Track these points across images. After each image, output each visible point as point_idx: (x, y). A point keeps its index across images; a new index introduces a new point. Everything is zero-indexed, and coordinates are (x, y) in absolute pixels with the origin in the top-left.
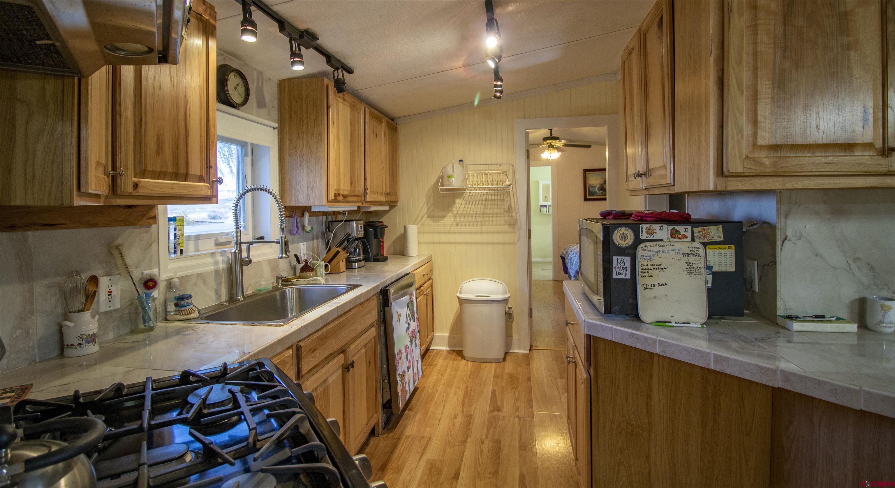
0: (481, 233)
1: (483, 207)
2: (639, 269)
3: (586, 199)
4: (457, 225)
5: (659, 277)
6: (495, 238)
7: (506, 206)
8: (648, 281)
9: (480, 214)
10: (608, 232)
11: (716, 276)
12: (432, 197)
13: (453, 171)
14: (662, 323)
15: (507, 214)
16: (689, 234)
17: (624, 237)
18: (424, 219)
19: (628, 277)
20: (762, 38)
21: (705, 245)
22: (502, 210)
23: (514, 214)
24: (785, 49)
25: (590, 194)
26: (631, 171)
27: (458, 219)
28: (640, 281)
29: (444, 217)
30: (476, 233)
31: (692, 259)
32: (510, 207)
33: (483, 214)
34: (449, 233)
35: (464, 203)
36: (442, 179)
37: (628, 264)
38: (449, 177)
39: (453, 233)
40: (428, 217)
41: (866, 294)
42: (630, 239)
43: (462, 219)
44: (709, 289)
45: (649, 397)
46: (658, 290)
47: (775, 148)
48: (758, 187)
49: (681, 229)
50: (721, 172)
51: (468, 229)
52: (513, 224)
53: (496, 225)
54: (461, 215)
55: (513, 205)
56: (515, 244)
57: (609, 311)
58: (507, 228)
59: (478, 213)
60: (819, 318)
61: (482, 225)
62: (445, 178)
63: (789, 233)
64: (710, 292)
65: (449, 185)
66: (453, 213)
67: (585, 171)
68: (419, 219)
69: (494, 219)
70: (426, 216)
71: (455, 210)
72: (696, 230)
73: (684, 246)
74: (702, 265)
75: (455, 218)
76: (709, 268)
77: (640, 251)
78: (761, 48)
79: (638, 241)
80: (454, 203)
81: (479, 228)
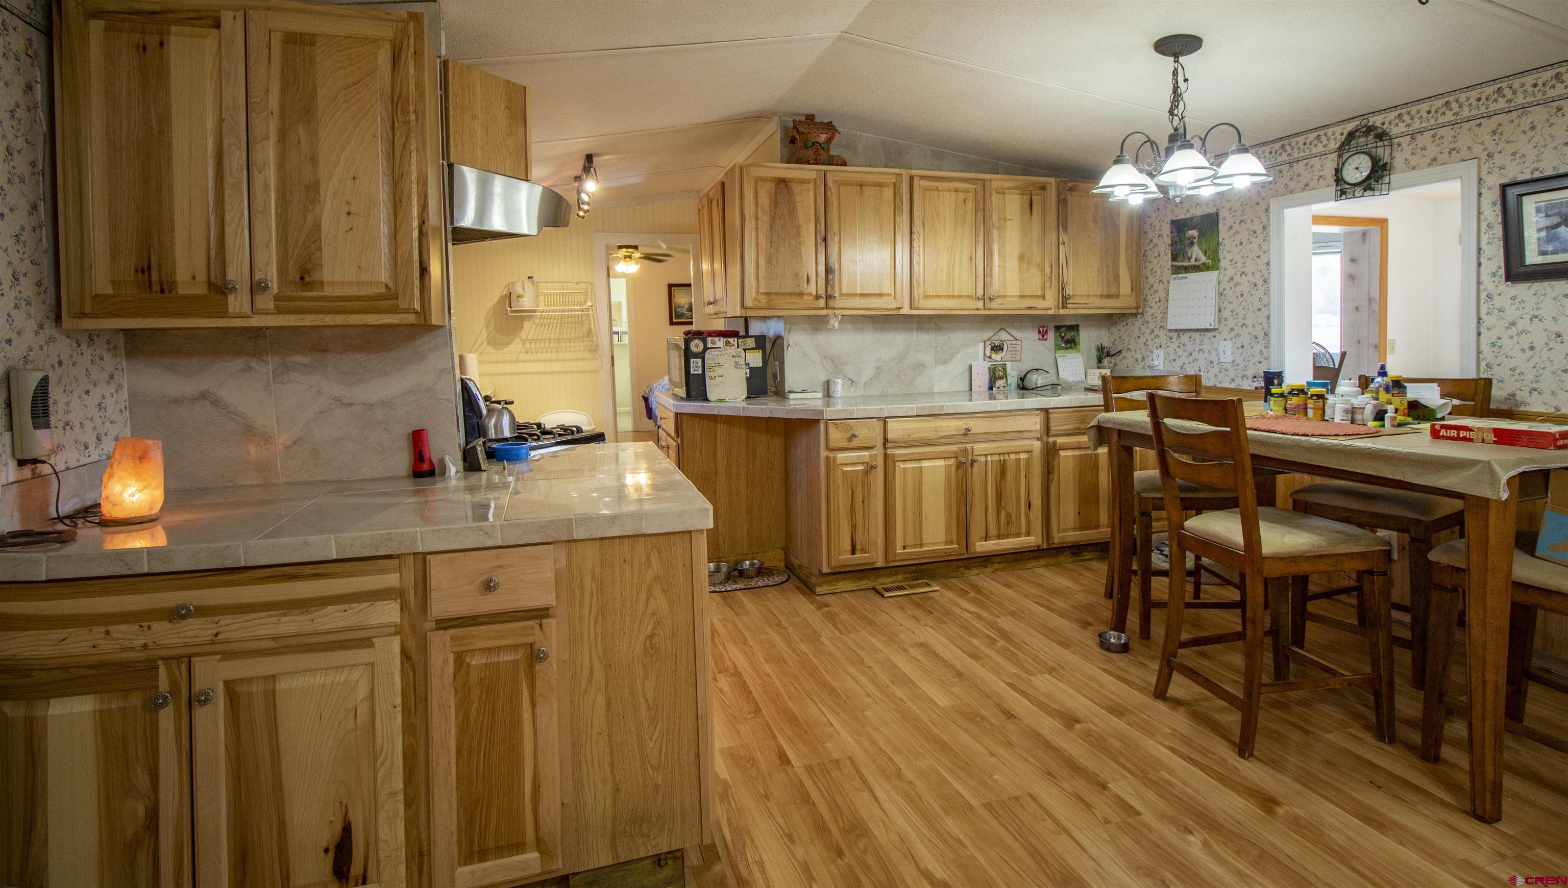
0: (557, 360)
1: (558, 330)
2: (707, 366)
3: (672, 323)
4: (527, 353)
5: (718, 371)
6: (572, 366)
7: (585, 330)
8: (712, 374)
9: (554, 339)
10: (687, 343)
11: (751, 369)
12: (493, 320)
13: (524, 289)
14: (720, 401)
15: (587, 339)
16: (736, 344)
17: (697, 346)
18: (483, 347)
19: (700, 372)
20: (761, 235)
21: (745, 350)
22: (581, 334)
23: (595, 339)
24: (771, 242)
25: (677, 317)
26: (706, 300)
27: (528, 346)
28: (707, 374)
29: (509, 344)
30: (551, 361)
31: (737, 359)
32: (590, 331)
33: (558, 339)
34: (517, 361)
35: (534, 326)
36: (509, 297)
37: (700, 364)
38: (519, 297)
39: (521, 361)
40: (489, 343)
41: (830, 377)
42: (701, 348)
43: (533, 345)
44: (747, 378)
45: (715, 452)
46: (718, 380)
47: (768, 294)
48: (762, 314)
49: (731, 340)
50: (743, 306)
51: (540, 356)
52: (594, 349)
53: (575, 351)
54: (531, 341)
55: (593, 329)
56: (597, 372)
57: (689, 397)
58: (587, 354)
59: (552, 337)
60: (803, 391)
61: (557, 352)
62: (513, 298)
63: (791, 342)
64: (748, 380)
65: (518, 306)
66: (521, 339)
67: (670, 286)
68: (477, 345)
69: (572, 344)
70: (486, 342)
71: (523, 335)
72: (740, 341)
73: (732, 351)
74: (743, 362)
75: (524, 344)
76: (747, 364)
77: (707, 355)
78: (760, 241)
79: (706, 349)
80: (522, 326)
81: (554, 356)
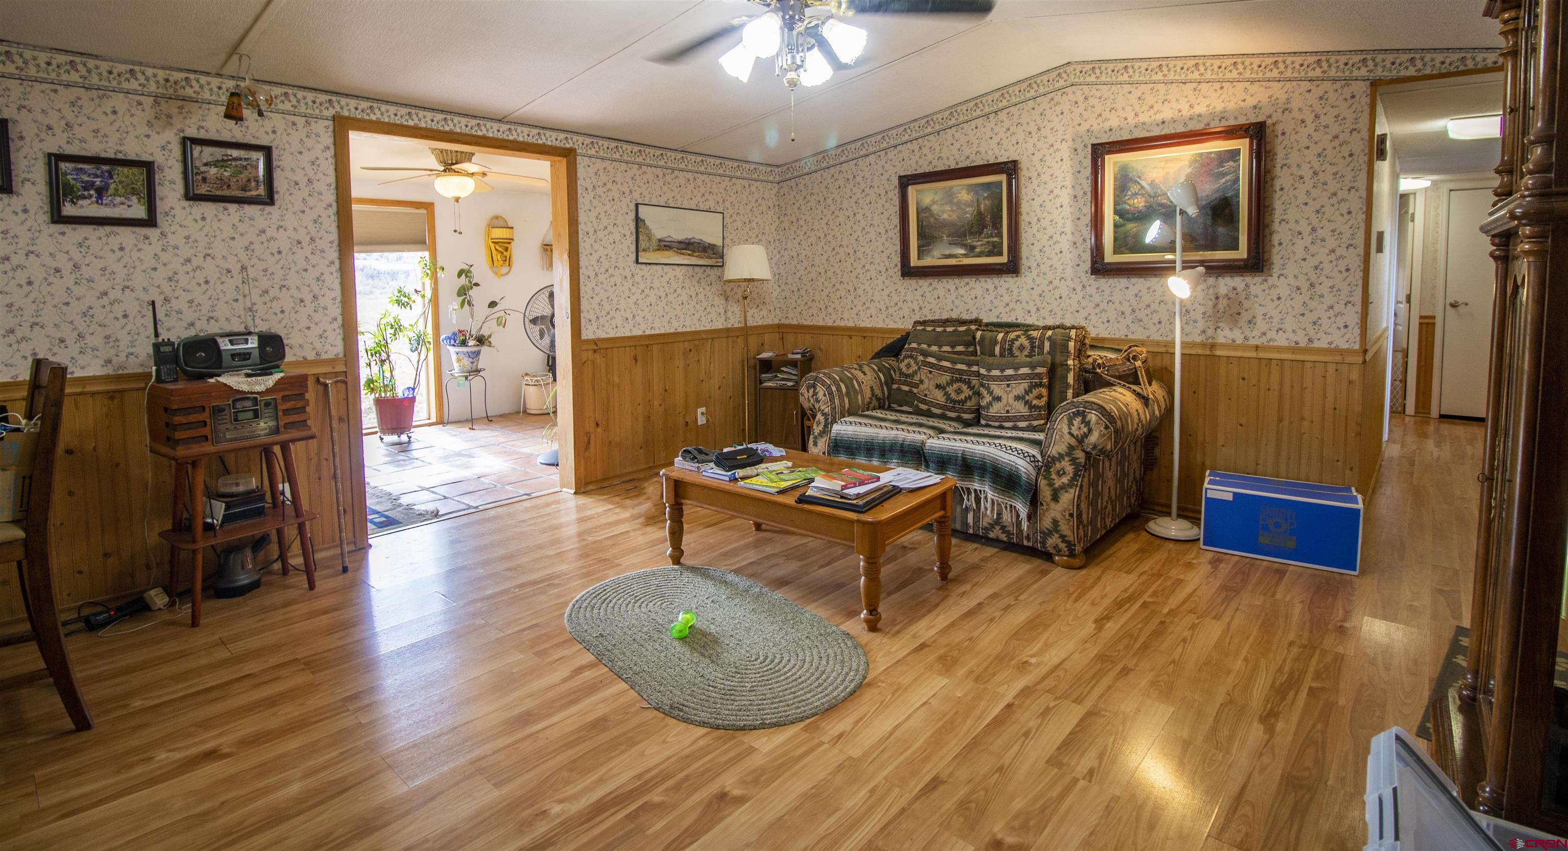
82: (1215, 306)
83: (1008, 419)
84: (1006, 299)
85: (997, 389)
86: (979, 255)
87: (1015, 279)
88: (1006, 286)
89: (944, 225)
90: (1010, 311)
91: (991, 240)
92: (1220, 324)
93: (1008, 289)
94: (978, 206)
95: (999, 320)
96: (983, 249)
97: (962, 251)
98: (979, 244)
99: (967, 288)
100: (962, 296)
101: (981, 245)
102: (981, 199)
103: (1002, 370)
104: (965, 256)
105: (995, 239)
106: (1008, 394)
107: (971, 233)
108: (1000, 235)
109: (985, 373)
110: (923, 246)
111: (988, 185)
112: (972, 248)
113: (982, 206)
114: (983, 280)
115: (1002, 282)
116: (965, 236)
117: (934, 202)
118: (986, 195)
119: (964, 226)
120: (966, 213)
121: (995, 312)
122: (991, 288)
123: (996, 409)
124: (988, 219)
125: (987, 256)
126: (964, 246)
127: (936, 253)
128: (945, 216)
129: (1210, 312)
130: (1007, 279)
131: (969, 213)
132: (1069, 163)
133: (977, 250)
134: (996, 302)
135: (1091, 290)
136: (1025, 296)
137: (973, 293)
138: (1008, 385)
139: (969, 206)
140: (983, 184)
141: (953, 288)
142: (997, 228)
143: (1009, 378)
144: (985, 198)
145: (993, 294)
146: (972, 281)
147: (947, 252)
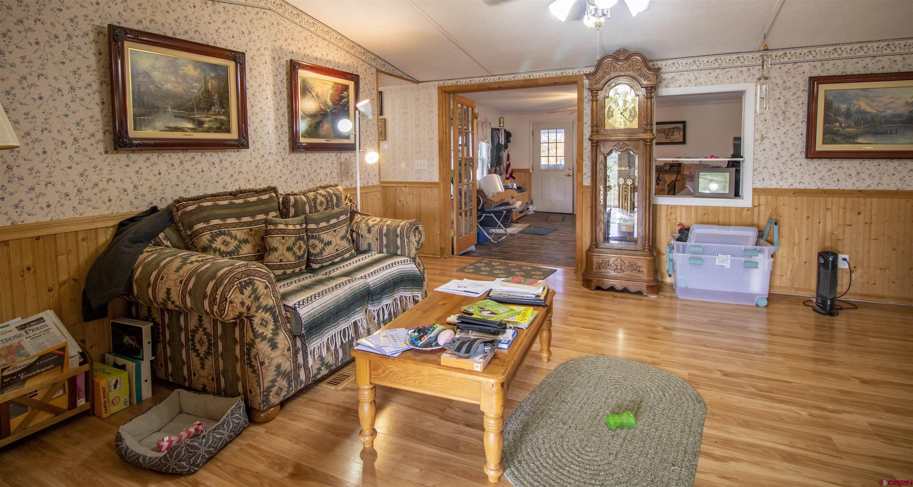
82: (341, 168)
83: (338, 255)
84: (231, 171)
85: (326, 237)
86: (208, 130)
87: (237, 153)
88: (229, 159)
89: (167, 95)
90: (234, 181)
91: (219, 117)
92: (343, 179)
93: (231, 162)
94: (206, 83)
95: (225, 190)
96: (211, 125)
97: (190, 125)
98: (208, 120)
99: (193, 162)
100: (188, 171)
101: (210, 121)
102: (208, 78)
103: (328, 221)
104: (194, 130)
105: (222, 117)
106: (336, 237)
107: (199, 109)
108: (227, 114)
109: (315, 227)
110: (141, 115)
111: (215, 67)
112: (200, 123)
113: (210, 85)
114: (208, 154)
115: (226, 157)
116: (192, 110)
117: (154, 68)
118: (213, 75)
119: (191, 100)
120: (193, 88)
121: (222, 183)
122: (217, 161)
123: (329, 251)
124: (216, 97)
125: (215, 132)
126: (193, 120)
127: (159, 124)
128: (169, 86)
129: (339, 173)
130: (230, 154)
131: (197, 89)
132: (270, 67)
133: (206, 125)
134: (222, 174)
135: (287, 161)
136: (245, 168)
137: (199, 167)
138: (335, 231)
139: (196, 81)
140: (210, 64)
141: (177, 163)
142: (223, 107)
143: (334, 225)
144: (212, 78)
145: (218, 168)
146: (198, 156)
147: (172, 125)
